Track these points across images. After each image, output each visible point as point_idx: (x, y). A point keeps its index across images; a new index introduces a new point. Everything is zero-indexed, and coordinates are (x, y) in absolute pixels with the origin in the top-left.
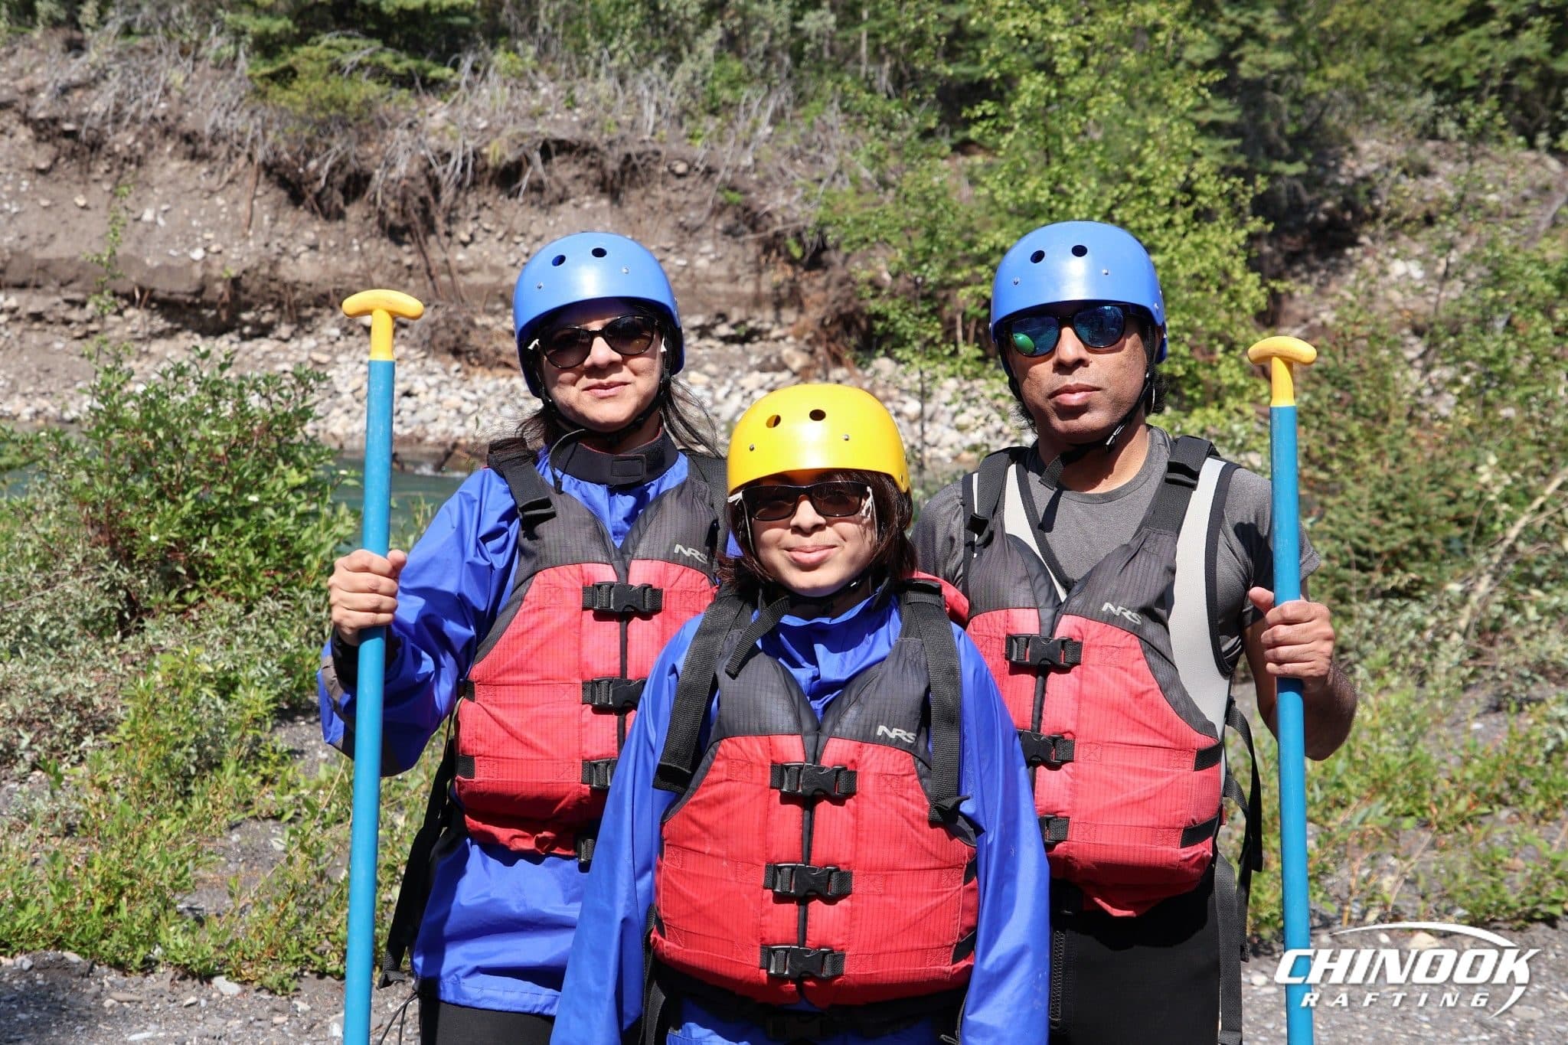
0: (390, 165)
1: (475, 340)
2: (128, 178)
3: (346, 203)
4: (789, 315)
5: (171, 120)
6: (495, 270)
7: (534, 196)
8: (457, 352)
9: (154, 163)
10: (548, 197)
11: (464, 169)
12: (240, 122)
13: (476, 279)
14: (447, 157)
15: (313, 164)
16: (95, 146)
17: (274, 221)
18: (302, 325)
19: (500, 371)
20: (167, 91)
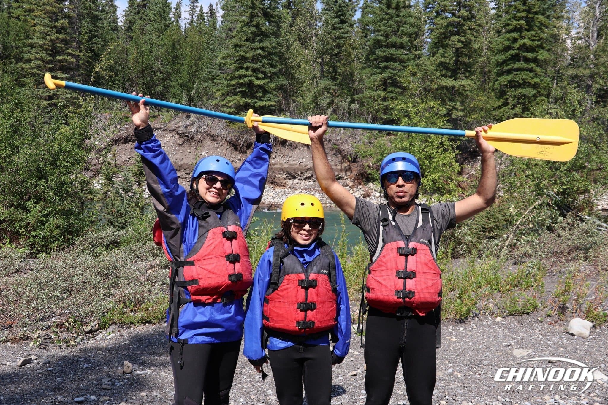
1: (276, 180)
2: (199, 146)
4: (349, 173)
5: (209, 132)
6: (281, 164)
7: (290, 147)
8: (272, 183)
9: (205, 142)
10: (293, 147)
11: (274, 141)
12: (223, 132)
13: (276, 166)
15: (240, 141)
16: (192, 138)
17: (231, 154)
19: (282, 187)
20: (208, 126)
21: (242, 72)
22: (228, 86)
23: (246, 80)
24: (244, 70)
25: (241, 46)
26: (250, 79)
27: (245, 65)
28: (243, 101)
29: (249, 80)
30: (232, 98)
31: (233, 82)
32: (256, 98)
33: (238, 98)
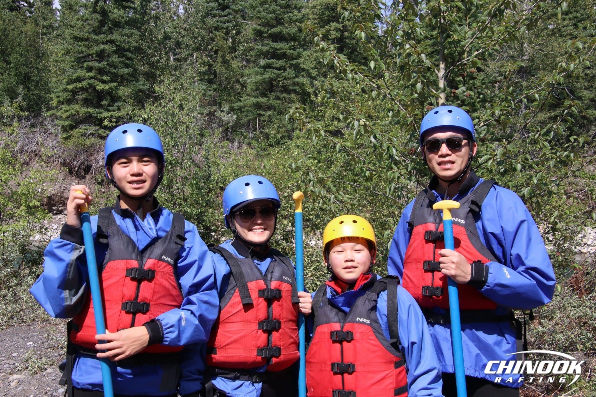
0: (97, 162)
3: (85, 174)
5: (37, 151)
9: (32, 164)
15: (75, 163)
17: (64, 180)
20: (37, 143)
21: (81, 73)
22: (65, 90)
23: (85, 84)
24: (85, 71)
25: (82, 39)
26: (89, 82)
27: (85, 65)
28: (83, 111)
29: (89, 84)
30: (68, 108)
31: (70, 87)
32: (102, 107)
33: (76, 107)
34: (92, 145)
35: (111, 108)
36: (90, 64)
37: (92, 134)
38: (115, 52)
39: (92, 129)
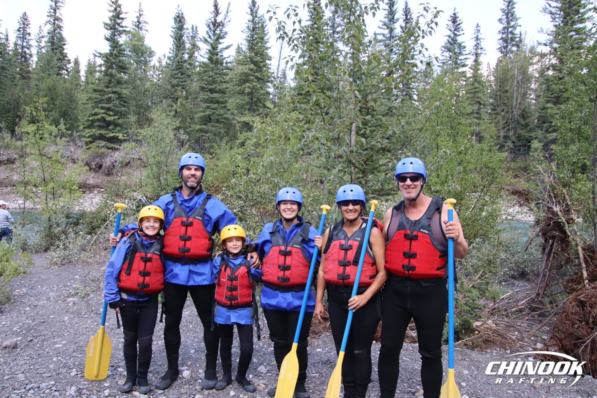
0: (106, 163)
3: (99, 170)
14: (116, 161)
18: (91, 192)
34: (103, 153)
35: (114, 131)
36: (103, 105)
37: (103, 146)
38: (117, 99)
39: (103, 143)
